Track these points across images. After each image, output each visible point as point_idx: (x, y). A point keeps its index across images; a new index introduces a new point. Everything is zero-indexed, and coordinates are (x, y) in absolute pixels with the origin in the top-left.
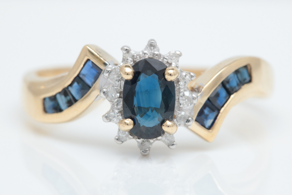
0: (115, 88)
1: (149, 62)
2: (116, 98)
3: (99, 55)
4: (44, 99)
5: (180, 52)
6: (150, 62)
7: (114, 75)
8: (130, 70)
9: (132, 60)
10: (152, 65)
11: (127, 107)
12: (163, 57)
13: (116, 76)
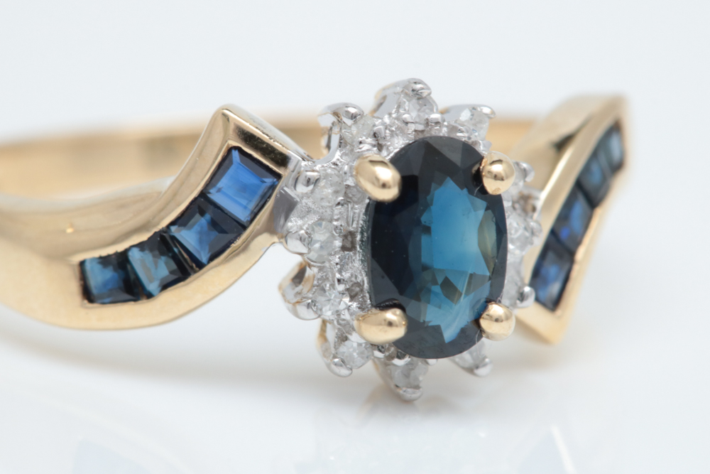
0: (335, 223)
1: (434, 145)
2: (336, 253)
3: (267, 135)
4: (82, 264)
5: (490, 108)
6: (437, 147)
7: (324, 187)
8: (389, 175)
9: (374, 143)
10: (444, 153)
11: (383, 277)
12: (447, 126)
13: (330, 191)
